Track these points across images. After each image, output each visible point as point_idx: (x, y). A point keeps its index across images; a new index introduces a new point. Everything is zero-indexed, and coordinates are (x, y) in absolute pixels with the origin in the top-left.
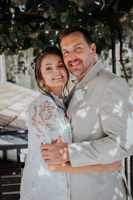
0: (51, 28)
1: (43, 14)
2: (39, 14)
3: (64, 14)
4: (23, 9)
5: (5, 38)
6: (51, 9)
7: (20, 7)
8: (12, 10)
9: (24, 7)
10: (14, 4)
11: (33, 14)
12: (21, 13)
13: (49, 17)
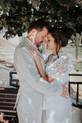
0: (52, 19)
1: (48, 11)
2: (46, 11)
3: (59, 12)
4: (38, 9)
5: (28, 24)
6: (52, 9)
7: (37, 8)
8: (32, 10)
9: (39, 8)
10: (33, 6)
11: (43, 11)
12: (37, 11)
13: (51, 13)
